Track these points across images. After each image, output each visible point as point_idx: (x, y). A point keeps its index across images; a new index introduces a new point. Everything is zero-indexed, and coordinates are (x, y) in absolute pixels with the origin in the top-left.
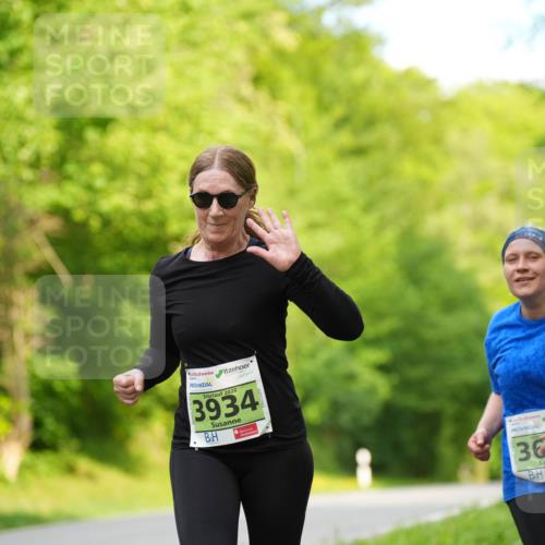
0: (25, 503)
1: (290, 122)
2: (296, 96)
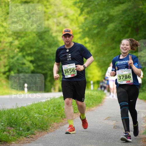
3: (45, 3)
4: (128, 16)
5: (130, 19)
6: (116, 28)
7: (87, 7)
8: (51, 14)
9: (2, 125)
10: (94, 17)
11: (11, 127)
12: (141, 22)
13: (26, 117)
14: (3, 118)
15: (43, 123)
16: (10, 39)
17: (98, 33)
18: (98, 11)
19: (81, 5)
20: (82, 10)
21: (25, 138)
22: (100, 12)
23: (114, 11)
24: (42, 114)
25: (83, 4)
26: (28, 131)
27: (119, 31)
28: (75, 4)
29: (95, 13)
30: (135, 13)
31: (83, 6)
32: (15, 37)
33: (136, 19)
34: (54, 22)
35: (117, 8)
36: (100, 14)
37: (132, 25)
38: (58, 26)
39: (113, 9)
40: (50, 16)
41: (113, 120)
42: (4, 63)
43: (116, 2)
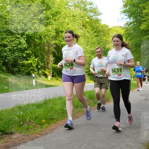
0: (51, 84)
1: (88, 32)
2: (89, 28)
3: (107, 35)
8: (110, 41)
10: (133, 42)
11: (91, 99)
14: (87, 95)
16: (89, 55)
17: (135, 50)
18: (135, 39)
22: (136, 39)
25: (127, 35)
29: (133, 40)
31: (127, 37)
32: (92, 54)
36: (136, 41)
39: (143, 38)
40: (110, 42)
41: (144, 96)
42: (87, 67)
43: (144, 34)
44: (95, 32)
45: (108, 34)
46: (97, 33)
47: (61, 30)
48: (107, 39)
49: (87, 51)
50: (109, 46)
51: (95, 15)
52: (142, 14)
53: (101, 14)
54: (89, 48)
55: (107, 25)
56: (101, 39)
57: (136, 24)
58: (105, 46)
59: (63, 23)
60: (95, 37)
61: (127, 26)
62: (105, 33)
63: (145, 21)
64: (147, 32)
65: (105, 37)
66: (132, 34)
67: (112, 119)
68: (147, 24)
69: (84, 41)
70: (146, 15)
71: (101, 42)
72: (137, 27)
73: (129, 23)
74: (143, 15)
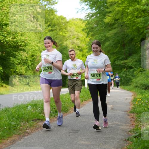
3: (64, 30)
4: (118, 37)
5: (119, 39)
6: (111, 45)
7: (91, 31)
8: (68, 37)
9: (40, 110)
12: (126, 41)
13: (54, 104)
15: (65, 108)
18: (98, 35)
19: (87, 31)
20: (88, 34)
21: (54, 118)
22: (100, 35)
23: (108, 34)
24: (64, 102)
25: (88, 30)
26: (56, 113)
27: (112, 46)
28: (83, 30)
29: (96, 36)
30: (122, 35)
31: (89, 31)
33: (123, 39)
34: (70, 42)
35: (111, 32)
37: (121, 43)
38: (72, 44)
40: (67, 38)
41: (110, 105)
43: (109, 28)
44: (49, 26)
45: (66, 29)
46: (51, 27)
47: (5, 22)
48: (64, 34)
49: (40, 50)
50: (67, 44)
51: (49, 4)
52: (107, 3)
53: (56, 3)
54: (42, 46)
55: (64, 17)
56: (57, 34)
57: (99, 16)
58: (61, 44)
59: (8, 13)
60: (49, 32)
61: (88, 18)
62: (61, 26)
63: (110, 12)
64: (112, 26)
65: (62, 31)
66: (95, 28)
67: (72, 134)
68: (112, 16)
69: (35, 37)
70: (111, 5)
71: (56, 38)
72: (101, 20)
73: (91, 15)
74: (108, 5)
